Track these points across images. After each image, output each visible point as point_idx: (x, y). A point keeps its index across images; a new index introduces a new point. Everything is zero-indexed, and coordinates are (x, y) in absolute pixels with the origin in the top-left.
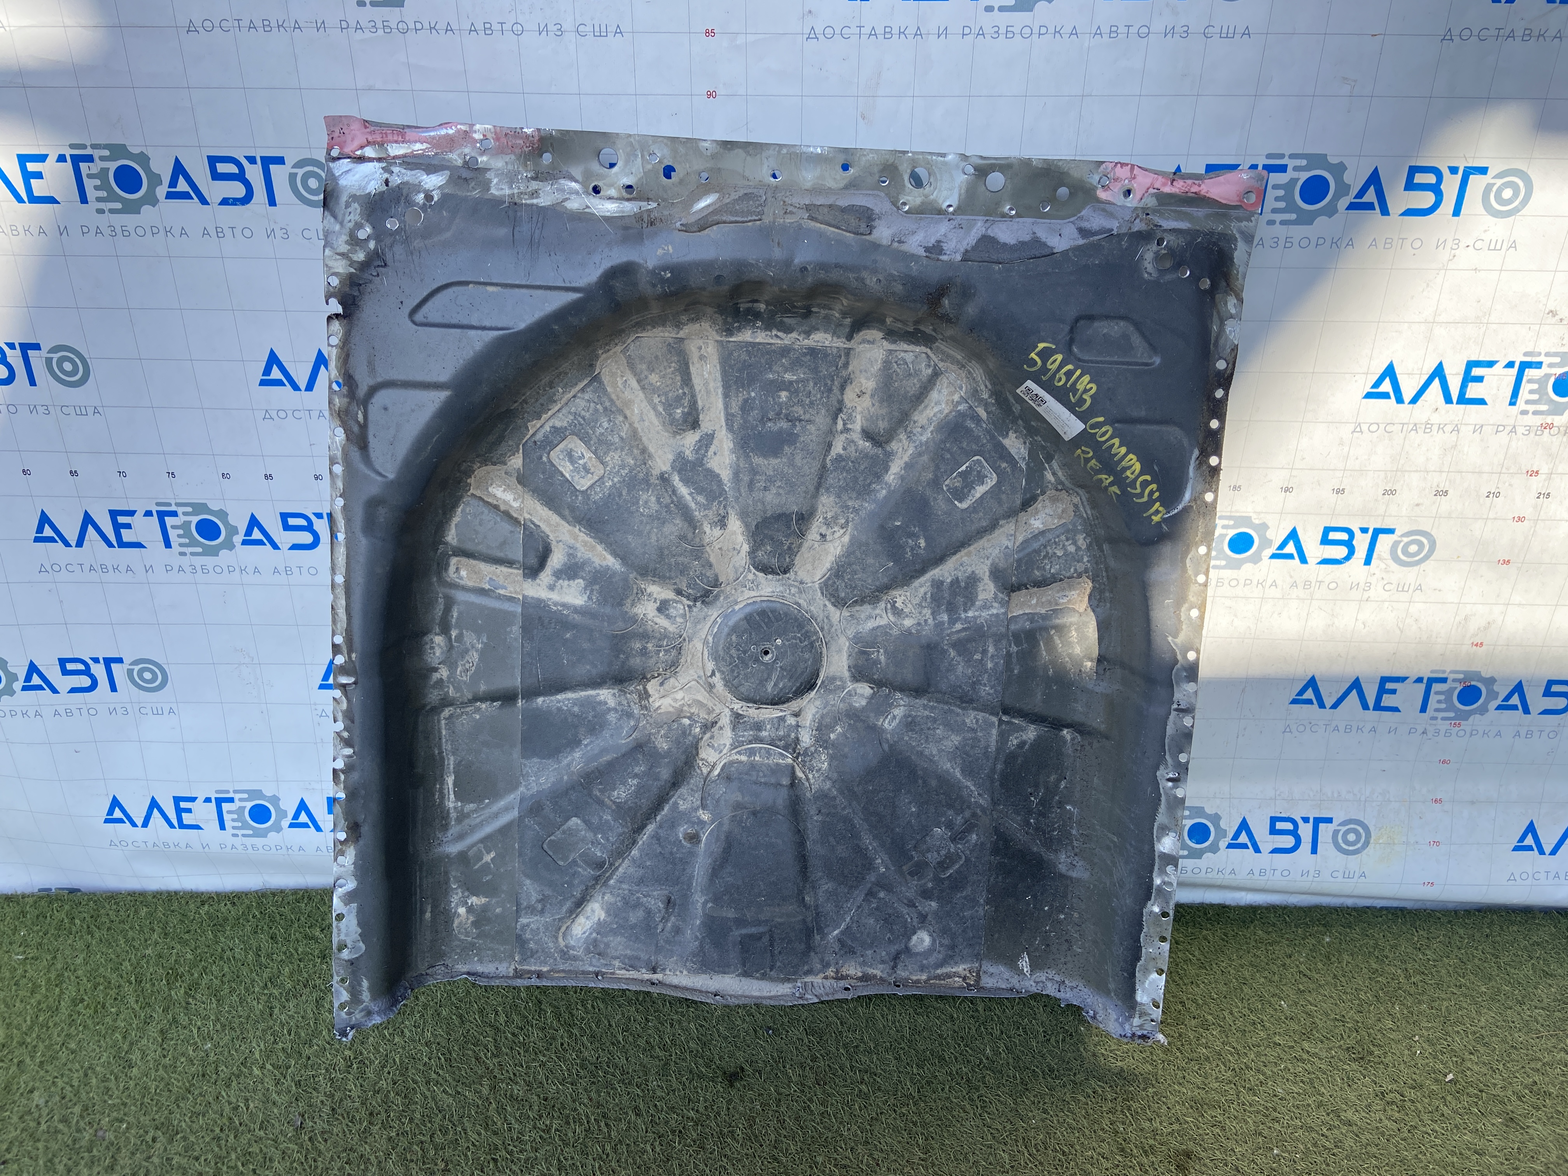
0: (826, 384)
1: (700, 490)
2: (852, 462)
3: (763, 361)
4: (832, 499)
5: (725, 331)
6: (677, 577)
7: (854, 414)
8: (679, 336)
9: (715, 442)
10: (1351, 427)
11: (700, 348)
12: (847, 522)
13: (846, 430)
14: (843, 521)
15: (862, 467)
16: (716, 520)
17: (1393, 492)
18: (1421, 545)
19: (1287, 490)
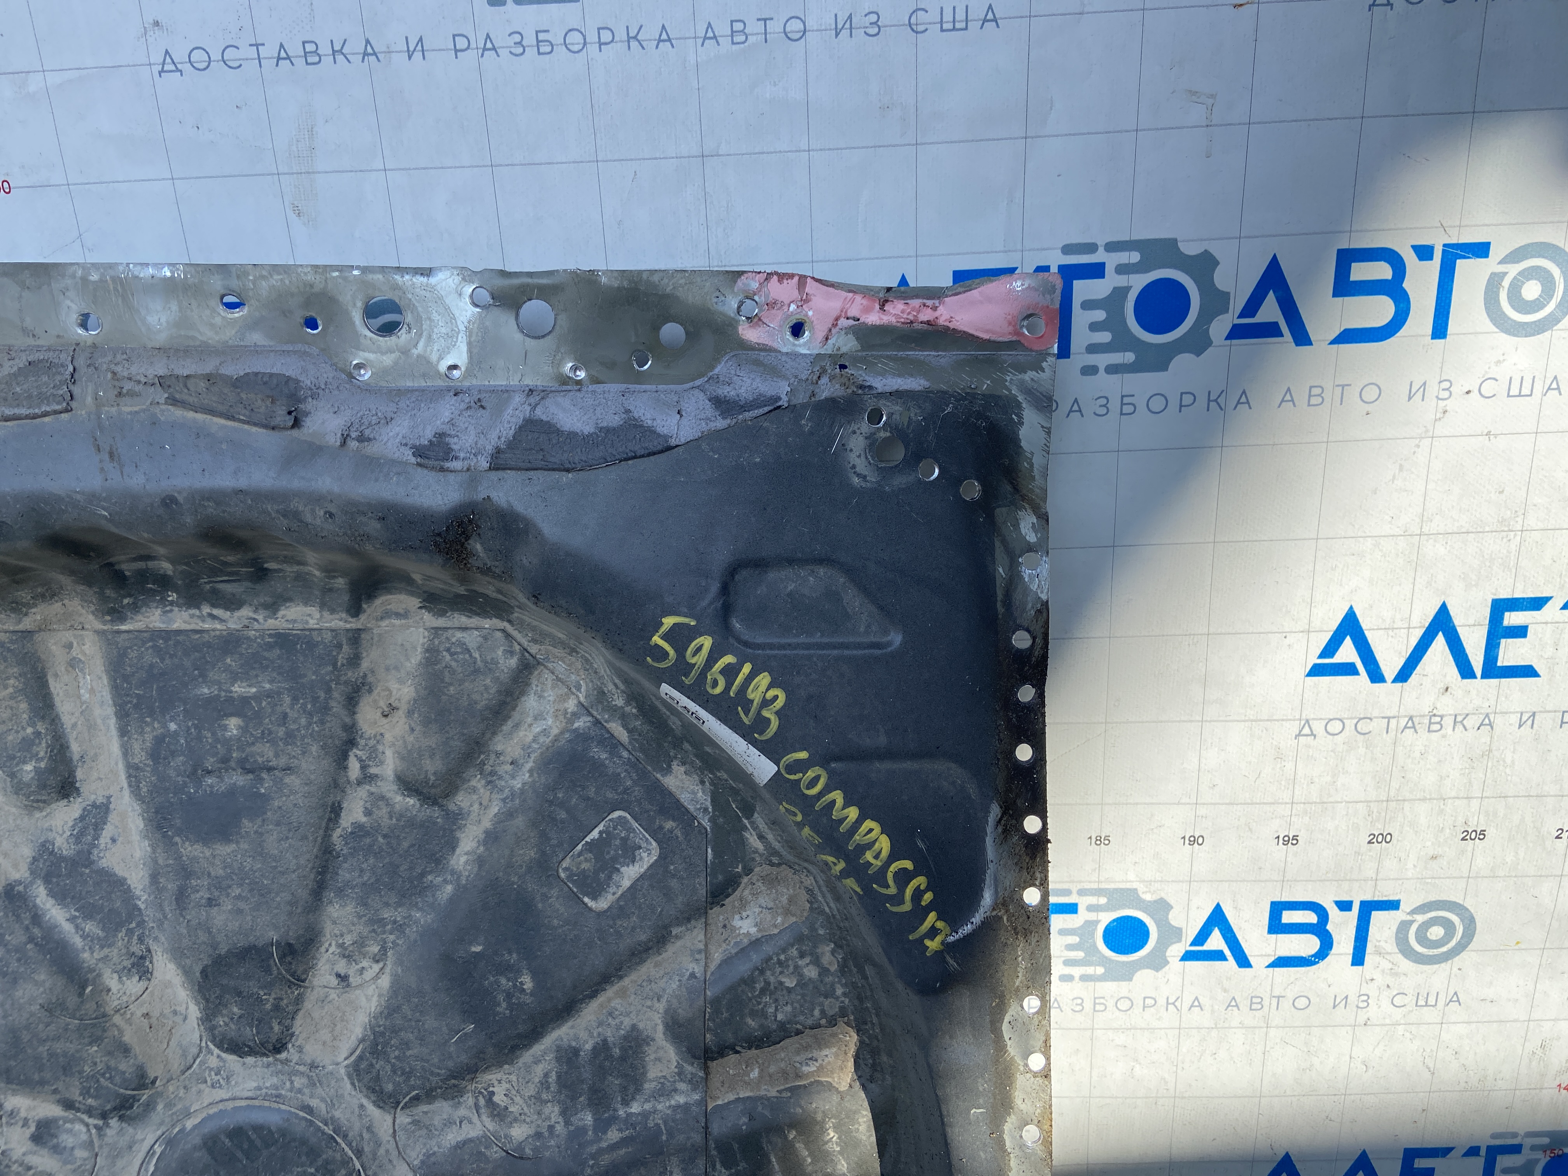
0: (315, 699)
1: (88, 912)
2: (385, 836)
3: (187, 663)
4: (350, 908)
5: (109, 613)
6: (57, 1079)
7: (380, 748)
8: (21, 627)
9: (113, 818)
10: (1295, 728)
11: (70, 646)
12: (384, 950)
13: (367, 778)
14: (375, 949)
15: (405, 844)
16: (127, 963)
17: (1385, 838)
18: (1449, 926)
19: (1193, 841)
